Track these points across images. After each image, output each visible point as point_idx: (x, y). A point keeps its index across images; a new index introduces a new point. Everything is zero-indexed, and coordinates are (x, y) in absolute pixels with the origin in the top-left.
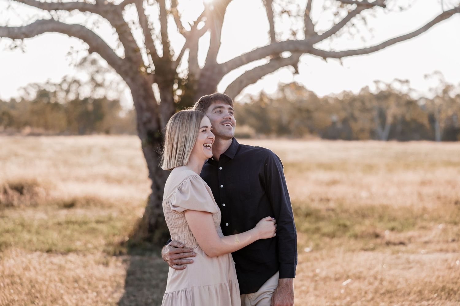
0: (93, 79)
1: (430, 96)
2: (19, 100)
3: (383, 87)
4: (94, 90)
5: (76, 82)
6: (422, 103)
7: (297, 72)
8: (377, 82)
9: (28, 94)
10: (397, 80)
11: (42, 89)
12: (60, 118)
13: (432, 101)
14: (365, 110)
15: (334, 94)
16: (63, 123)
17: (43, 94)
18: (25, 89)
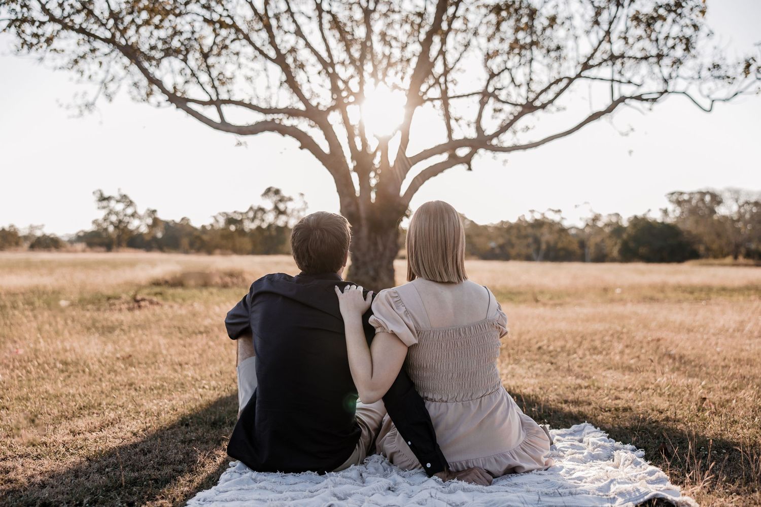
0: (276, 208)
1: (581, 225)
2: (209, 228)
3: (538, 216)
4: (277, 217)
5: (262, 210)
6: (573, 232)
7: (470, 169)
8: (532, 211)
9: (217, 221)
10: (550, 210)
11: (230, 217)
12: (247, 243)
13: (582, 230)
14: (521, 237)
15: (493, 224)
16: (249, 246)
17: (230, 221)
18: (215, 217)
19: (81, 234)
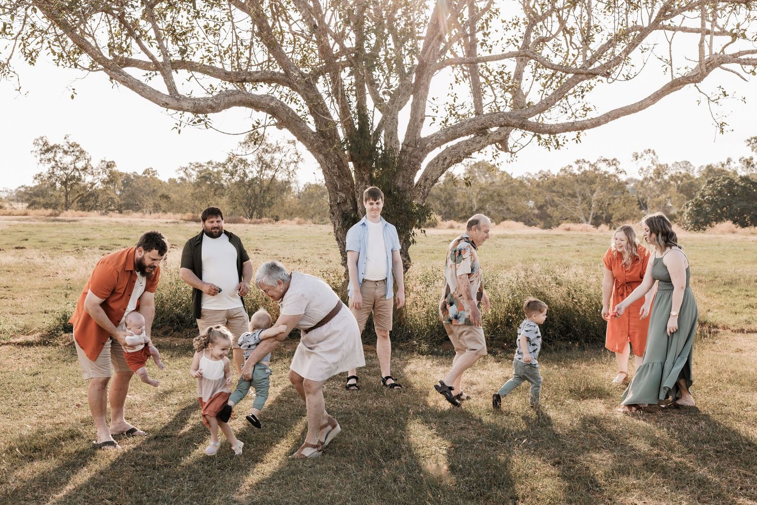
1: (640, 177)
9: (188, 175)
13: (641, 183)
19: (23, 190)
